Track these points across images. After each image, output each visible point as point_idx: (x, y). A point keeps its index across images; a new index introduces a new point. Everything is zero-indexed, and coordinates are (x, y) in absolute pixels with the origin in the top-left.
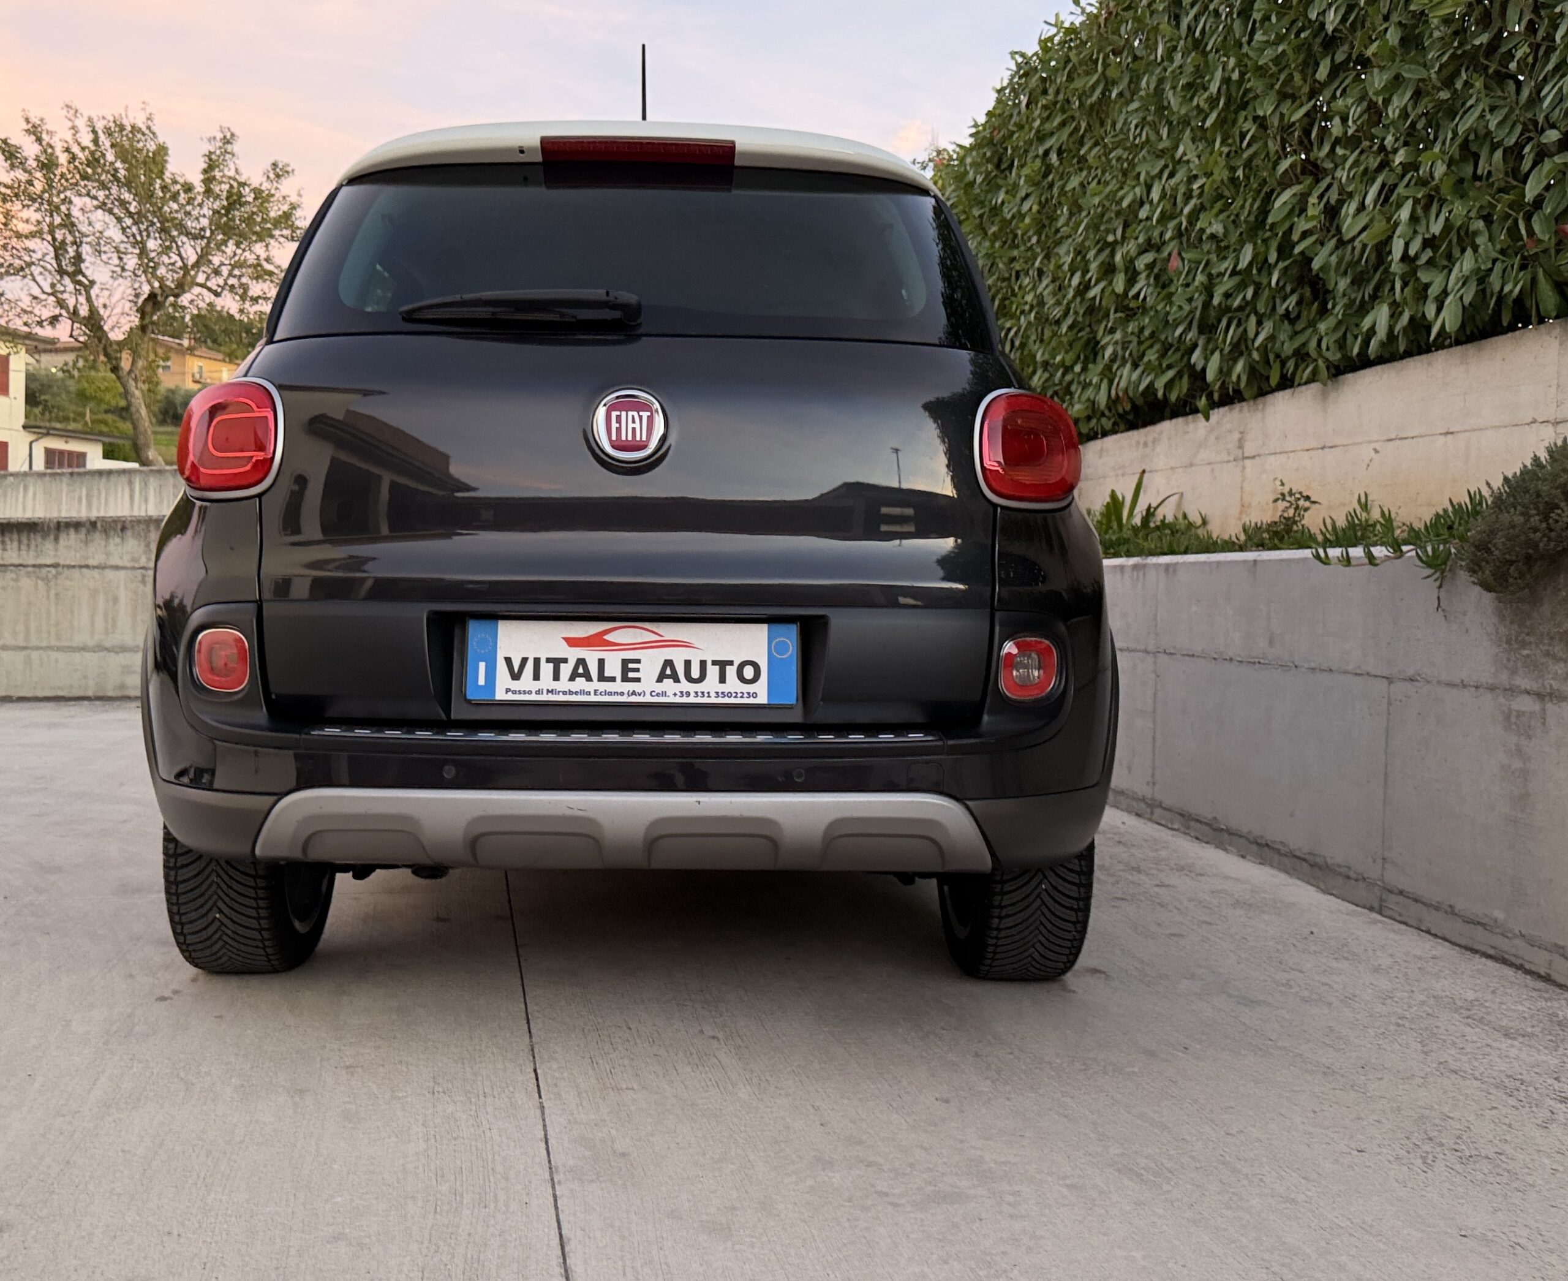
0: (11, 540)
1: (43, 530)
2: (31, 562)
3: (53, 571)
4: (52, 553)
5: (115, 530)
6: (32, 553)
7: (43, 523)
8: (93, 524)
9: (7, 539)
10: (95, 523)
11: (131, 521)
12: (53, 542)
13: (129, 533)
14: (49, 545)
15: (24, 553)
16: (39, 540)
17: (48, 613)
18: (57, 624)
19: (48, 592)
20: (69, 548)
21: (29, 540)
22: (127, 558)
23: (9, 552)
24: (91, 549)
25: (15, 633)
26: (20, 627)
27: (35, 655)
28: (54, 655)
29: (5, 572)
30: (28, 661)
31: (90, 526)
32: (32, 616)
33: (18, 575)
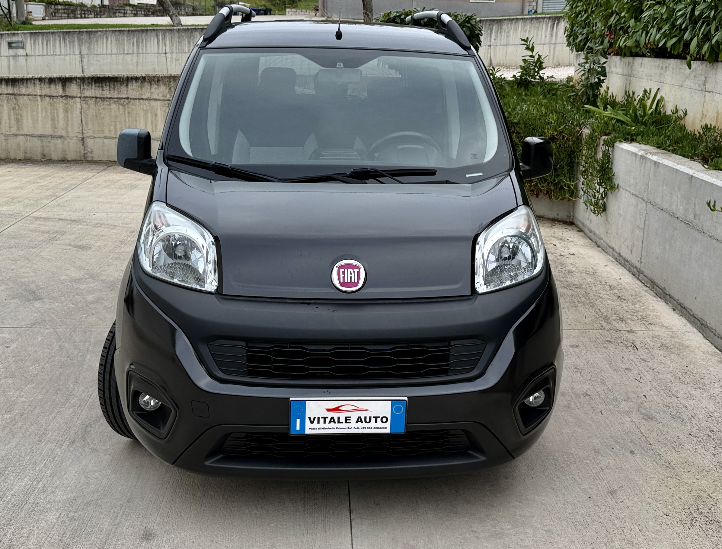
0: (106, 86)
1: (120, 80)
2: (115, 97)
3: (126, 101)
4: (125, 92)
5: (154, 81)
6: (116, 92)
7: (120, 77)
8: (144, 78)
9: (104, 85)
10: (145, 77)
11: (162, 77)
12: (126, 87)
13: (161, 83)
14: (123, 88)
15: (112, 92)
16: (119, 85)
17: (125, 121)
19: (124, 111)
20: (133, 90)
21: (114, 86)
22: (161, 95)
23: (105, 91)
24: (144, 90)
25: (110, 131)
26: (112, 128)
29: (104, 101)
31: (143, 80)
32: (117, 123)
33: (110, 103)
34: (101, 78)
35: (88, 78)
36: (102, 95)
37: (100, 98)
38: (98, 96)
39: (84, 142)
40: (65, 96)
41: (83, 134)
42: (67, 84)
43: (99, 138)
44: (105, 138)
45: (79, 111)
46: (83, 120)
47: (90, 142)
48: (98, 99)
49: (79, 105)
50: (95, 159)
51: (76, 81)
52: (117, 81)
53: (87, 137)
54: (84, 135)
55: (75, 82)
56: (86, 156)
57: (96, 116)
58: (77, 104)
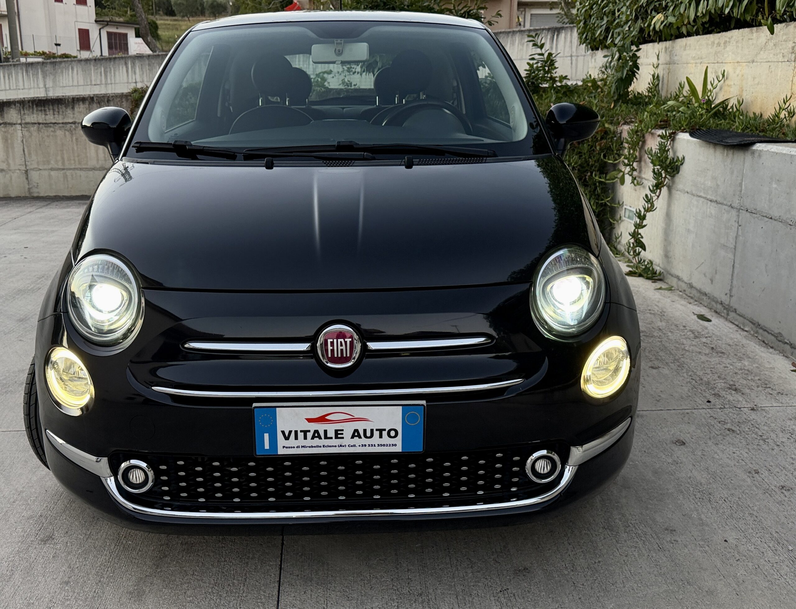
0: (49, 109)
1: (65, 102)
2: (61, 122)
3: (73, 126)
4: (72, 116)
5: (104, 101)
6: (61, 117)
7: (65, 99)
9: (47, 108)
11: (112, 96)
12: (71, 110)
14: (69, 111)
15: (56, 116)
16: (64, 108)
18: (78, 156)
19: (72, 138)
21: (58, 109)
23: (49, 116)
25: (57, 161)
26: (59, 158)
27: (68, 173)
28: (78, 172)
29: (48, 127)
30: (65, 177)
32: (65, 152)
33: (55, 129)
34: (43, 100)
35: (29, 101)
36: (45, 120)
37: (43, 124)
38: (41, 121)
39: (27, 175)
40: (3, 123)
41: (26, 166)
42: (5, 109)
43: (45, 169)
44: (52, 169)
45: (20, 139)
46: (26, 150)
47: (34, 175)
48: (41, 125)
49: (19, 134)
50: (42, 195)
51: (15, 105)
52: (62, 104)
53: (31, 169)
54: (28, 168)
55: (13, 106)
56: (31, 191)
57: (40, 145)
58: (18, 132)
